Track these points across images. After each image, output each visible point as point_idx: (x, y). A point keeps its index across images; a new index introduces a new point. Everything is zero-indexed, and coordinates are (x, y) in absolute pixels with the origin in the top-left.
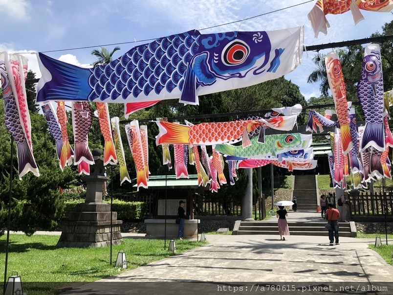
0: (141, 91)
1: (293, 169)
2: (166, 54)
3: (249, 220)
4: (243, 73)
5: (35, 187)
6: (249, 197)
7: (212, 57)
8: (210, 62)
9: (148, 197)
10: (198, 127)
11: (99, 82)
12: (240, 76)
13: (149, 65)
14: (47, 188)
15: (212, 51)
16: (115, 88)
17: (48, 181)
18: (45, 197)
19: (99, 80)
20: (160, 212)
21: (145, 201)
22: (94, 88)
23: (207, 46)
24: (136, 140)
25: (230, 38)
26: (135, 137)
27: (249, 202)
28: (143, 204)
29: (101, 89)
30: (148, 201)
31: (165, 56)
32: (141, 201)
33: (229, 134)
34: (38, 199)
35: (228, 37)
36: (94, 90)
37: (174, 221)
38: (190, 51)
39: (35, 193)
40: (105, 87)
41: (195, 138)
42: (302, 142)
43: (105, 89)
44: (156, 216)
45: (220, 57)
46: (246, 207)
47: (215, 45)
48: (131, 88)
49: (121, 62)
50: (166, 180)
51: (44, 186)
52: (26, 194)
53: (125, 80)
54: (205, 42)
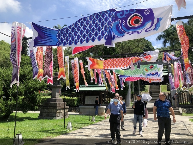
0: (84, 40)
1: (152, 82)
2: (97, 21)
3: (129, 107)
4: (139, 31)
5: (28, 90)
6: (129, 95)
7: (122, 22)
8: (121, 25)
9: (80, 95)
10: (108, 61)
11: (62, 36)
12: (138, 33)
13: (88, 27)
14: (33, 91)
15: (122, 20)
16: (70, 39)
17: (34, 87)
18: (32, 95)
19: (62, 35)
20: (87, 102)
21: (79, 97)
22: (60, 40)
23: (120, 17)
24: (76, 68)
25: (132, 13)
26: (76, 66)
27: (129, 98)
28: (78, 99)
29: (63, 40)
30: (80, 97)
31: (97, 23)
32: (77, 97)
33: (123, 64)
34: (29, 96)
35: (131, 12)
36: (60, 41)
37: (93, 107)
38: (110, 20)
39: (28, 93)
40: (65, 39)
41: (106, 66)
42: (158, 69)
43: (65, 40)
44: (84, 104)
45: (126, 22)
46: (127, 100)
47: (124, 16)
48: (79, 39)
49: (74, 26)
50: (90, 87)
51: (32, 90)
52: (24, 94)
53: (75, 35)
54: (118, 15)
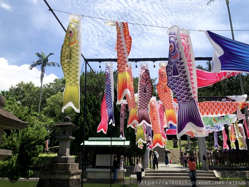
3: (147, 169)
5: (26, 143)
14: (35, 145)
17: (35, 139)
18: (32, 152)
20: (97, 164)
30: (79, 155)
34: (27, 153)
39: (25, 148)
42: (230, 119)
46: (145, 160)
51: (33, 143)
52: (18, 149)
